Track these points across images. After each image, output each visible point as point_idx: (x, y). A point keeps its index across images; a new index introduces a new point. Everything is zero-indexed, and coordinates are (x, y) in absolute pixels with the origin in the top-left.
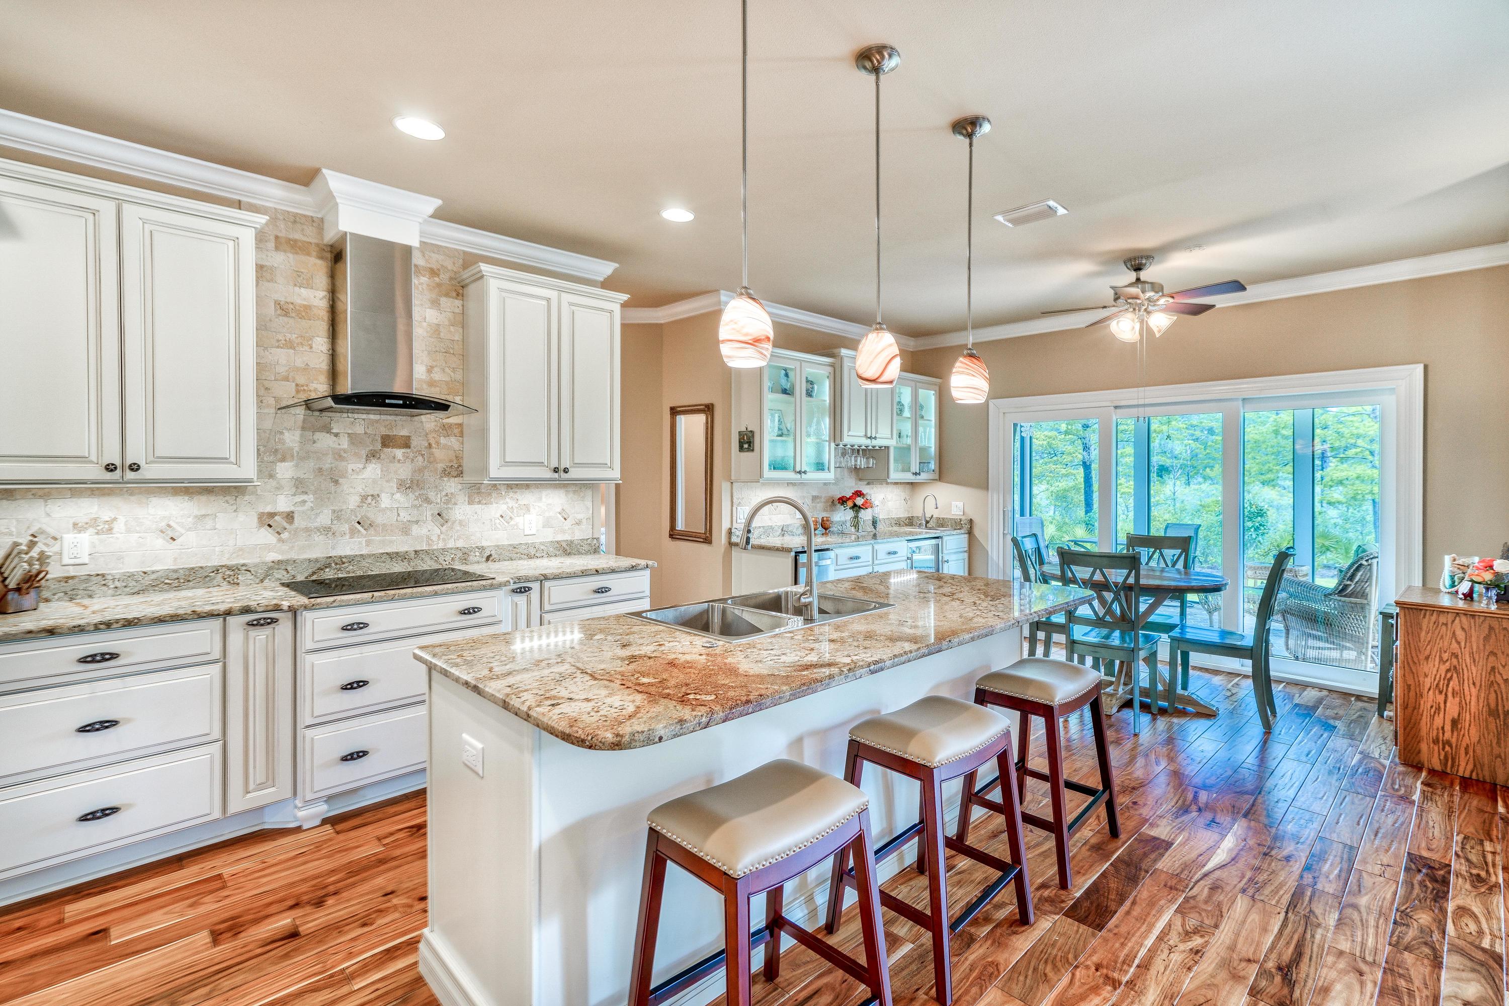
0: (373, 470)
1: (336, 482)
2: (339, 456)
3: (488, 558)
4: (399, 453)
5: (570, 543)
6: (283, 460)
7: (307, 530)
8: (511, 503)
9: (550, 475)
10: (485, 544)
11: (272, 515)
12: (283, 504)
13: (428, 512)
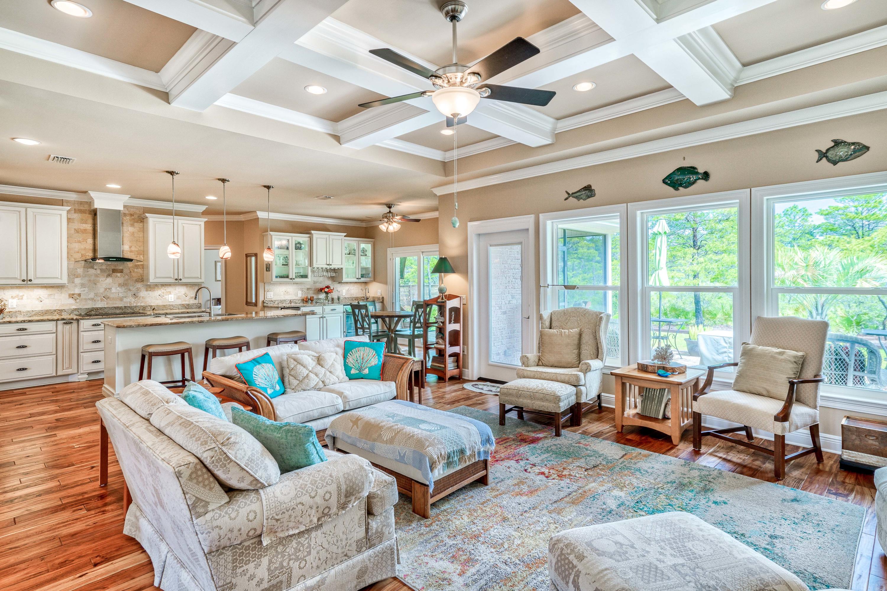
0: (109, 280)
1: (96, 284)
2: (97, 276)
3: (153, 309)
4: (119, 275)
5: (188, 305)
6: (77, 277)
7: (85, 299)
8: (163, 291)
9: (174, 281)
10: (152, 304)
11: (73, 294)
12: (77, 291)
13: (130, 294)
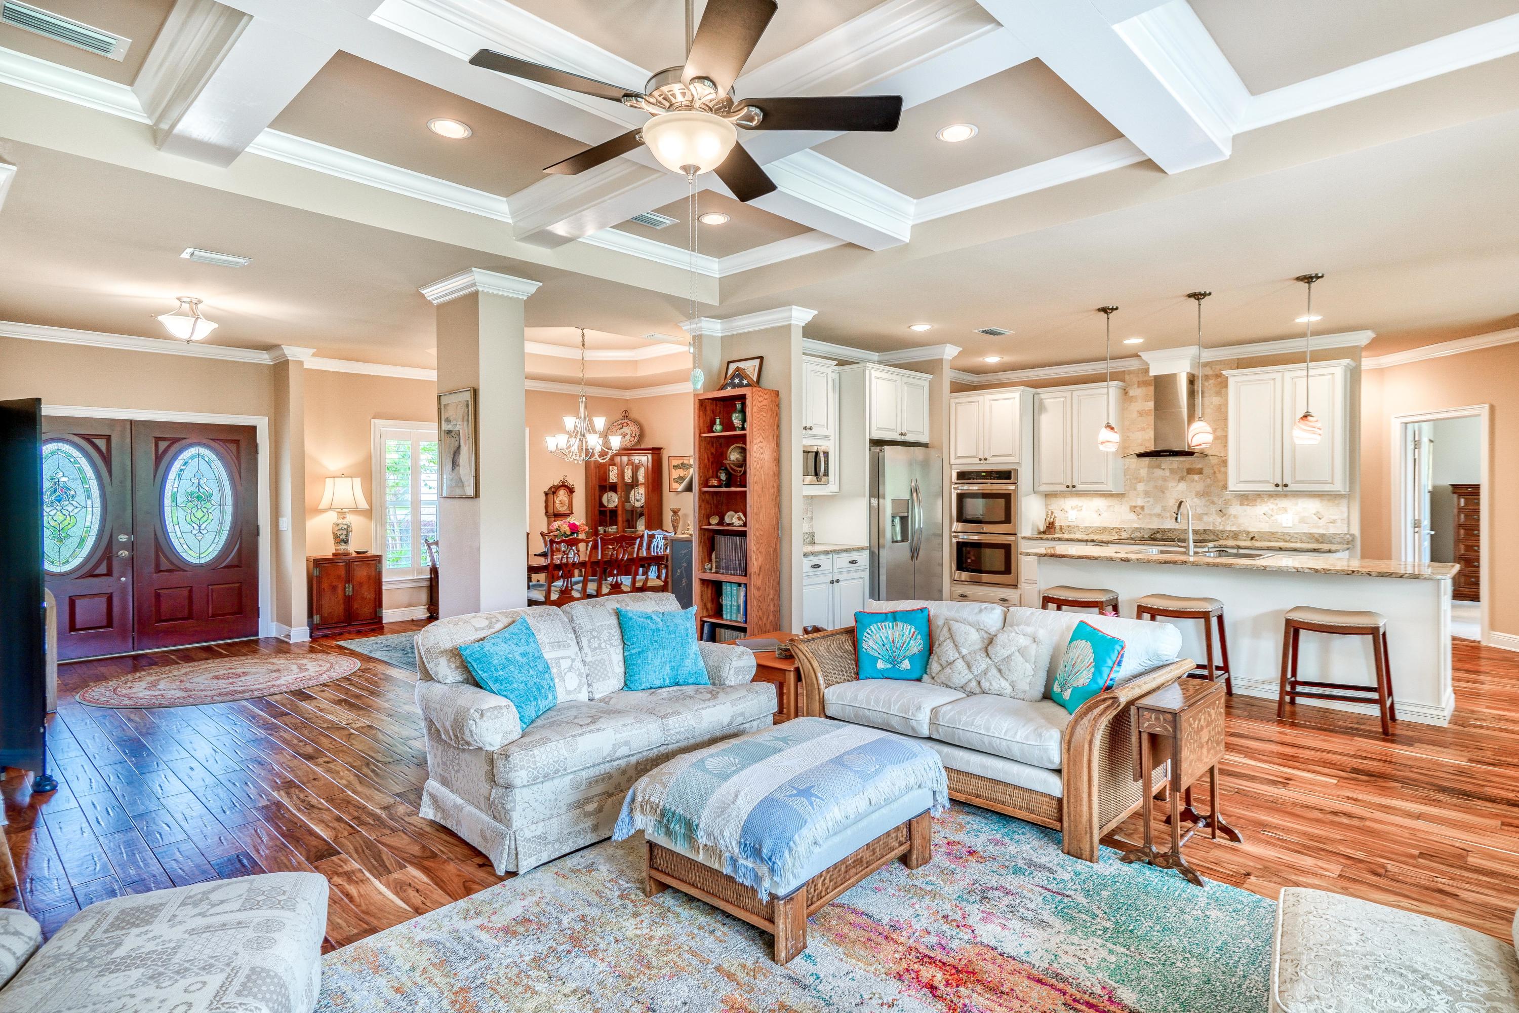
0: (1182, 486)
1: (1163, 492)
2: (1165, 479)
3: (1252, 538)
4: (1196, 477)
5: (1323, 535)
6: (1140, 482)
7: (1150, 515)
8: (1272, 506)
9: (1273, 488)
10: (1250, 530)
11: (1135, 507)
12: (1140, 502)
13: (1213, 509)
